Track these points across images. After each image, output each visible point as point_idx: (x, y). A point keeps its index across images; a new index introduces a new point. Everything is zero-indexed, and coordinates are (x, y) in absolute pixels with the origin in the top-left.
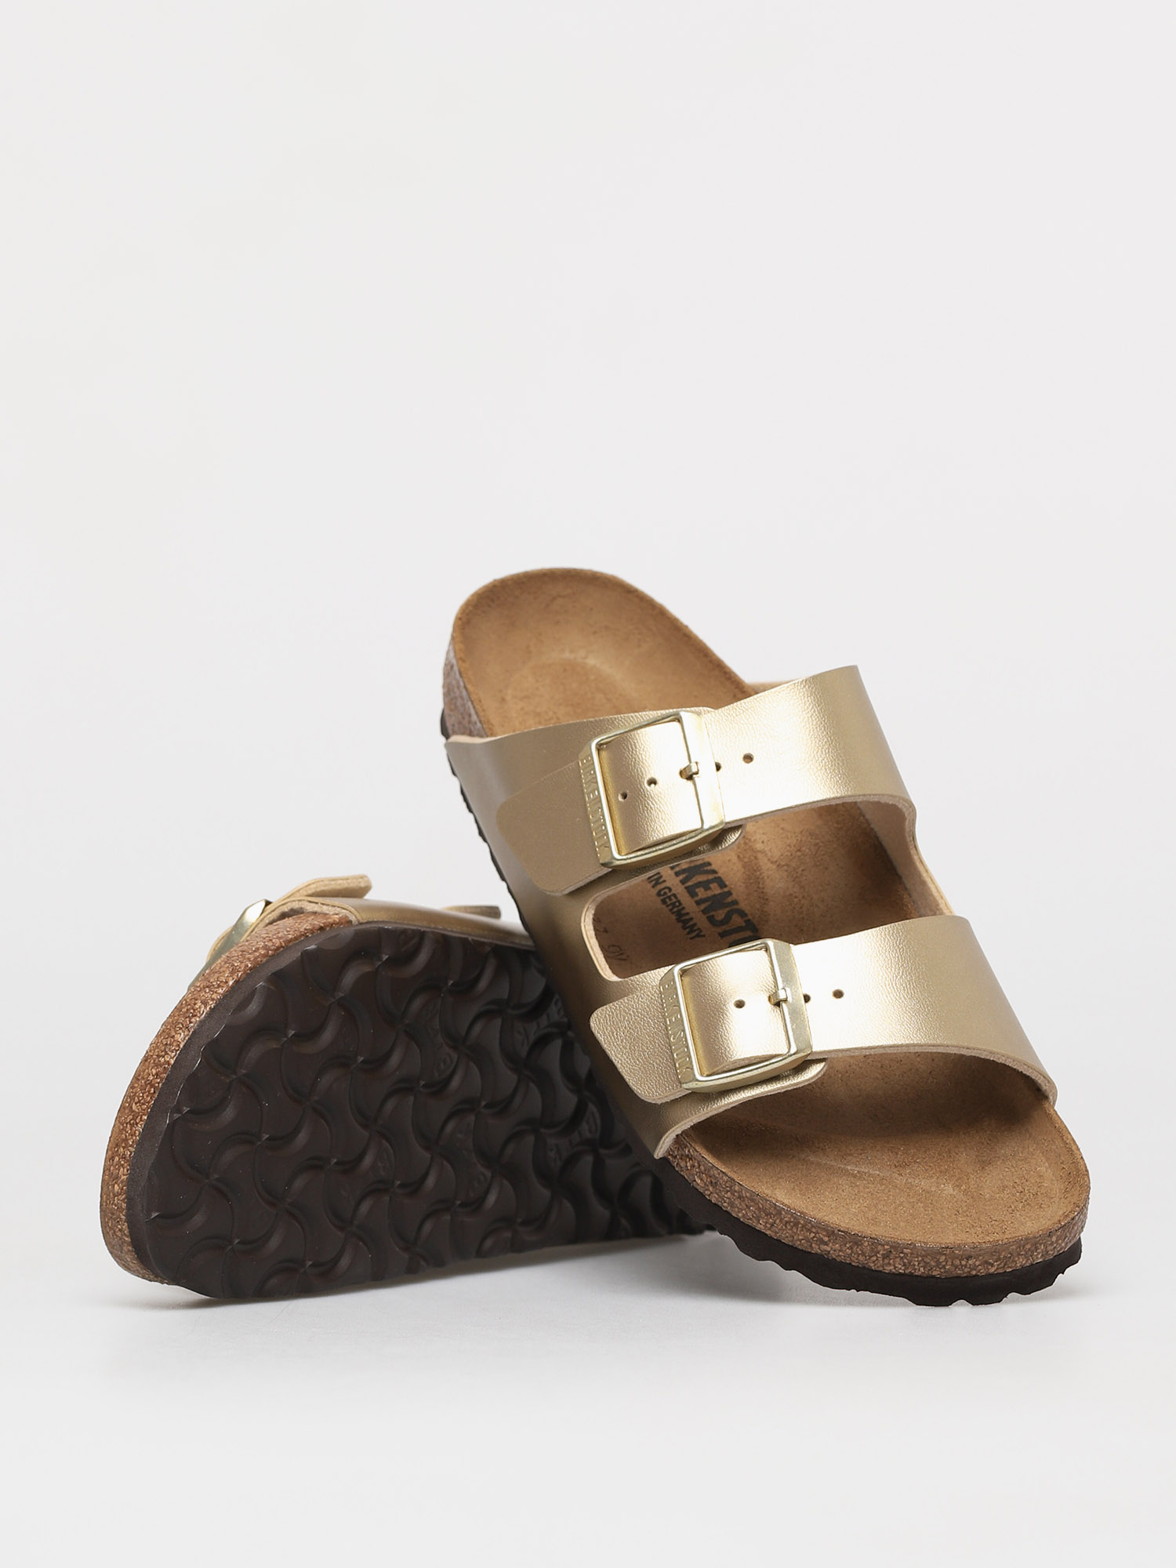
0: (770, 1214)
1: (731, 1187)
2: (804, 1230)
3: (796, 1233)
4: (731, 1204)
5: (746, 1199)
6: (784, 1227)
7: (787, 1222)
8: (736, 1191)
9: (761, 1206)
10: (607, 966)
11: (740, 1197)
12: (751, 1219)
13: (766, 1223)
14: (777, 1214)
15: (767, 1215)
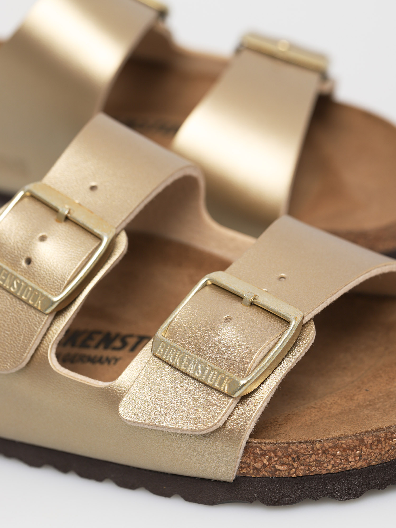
0: (355, 447)
1: (313, 449)
2: (387, 441)
3: (381, 449)
4: (319, 463)
5: (330, 450)
6: (371, 451)
7: (371, 444)
8: (318, 450)
9: (345, 446)
10: (97, 381)
11: (324, 452)
12: (341, 464)
13: (354, 457)
14: (360, 444)
15: (352, 451)
